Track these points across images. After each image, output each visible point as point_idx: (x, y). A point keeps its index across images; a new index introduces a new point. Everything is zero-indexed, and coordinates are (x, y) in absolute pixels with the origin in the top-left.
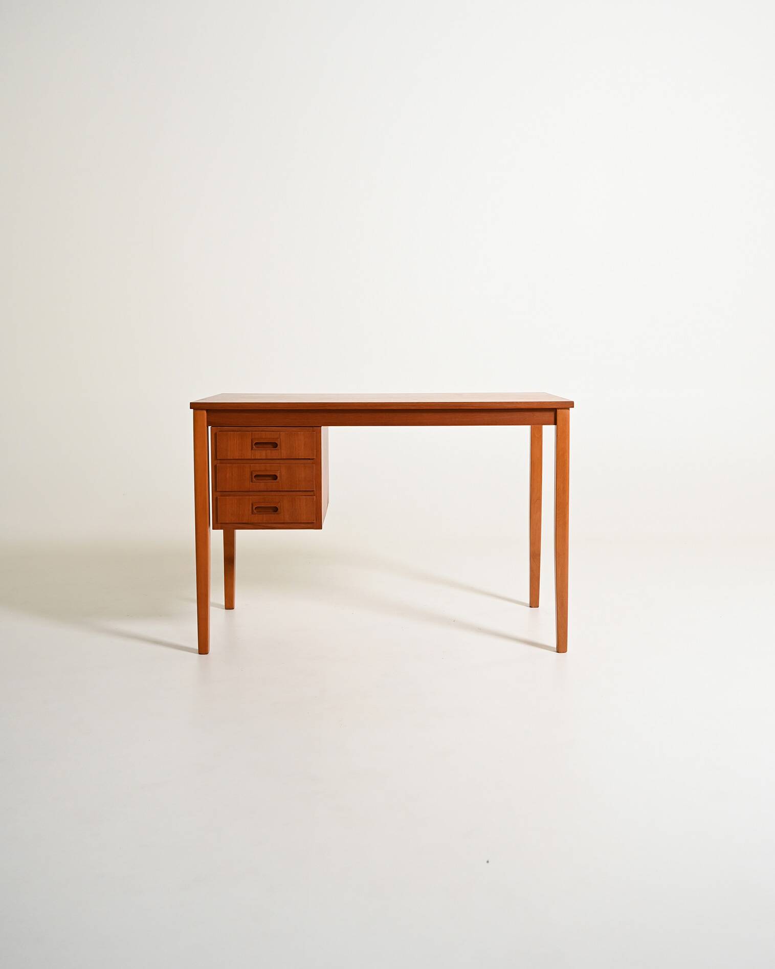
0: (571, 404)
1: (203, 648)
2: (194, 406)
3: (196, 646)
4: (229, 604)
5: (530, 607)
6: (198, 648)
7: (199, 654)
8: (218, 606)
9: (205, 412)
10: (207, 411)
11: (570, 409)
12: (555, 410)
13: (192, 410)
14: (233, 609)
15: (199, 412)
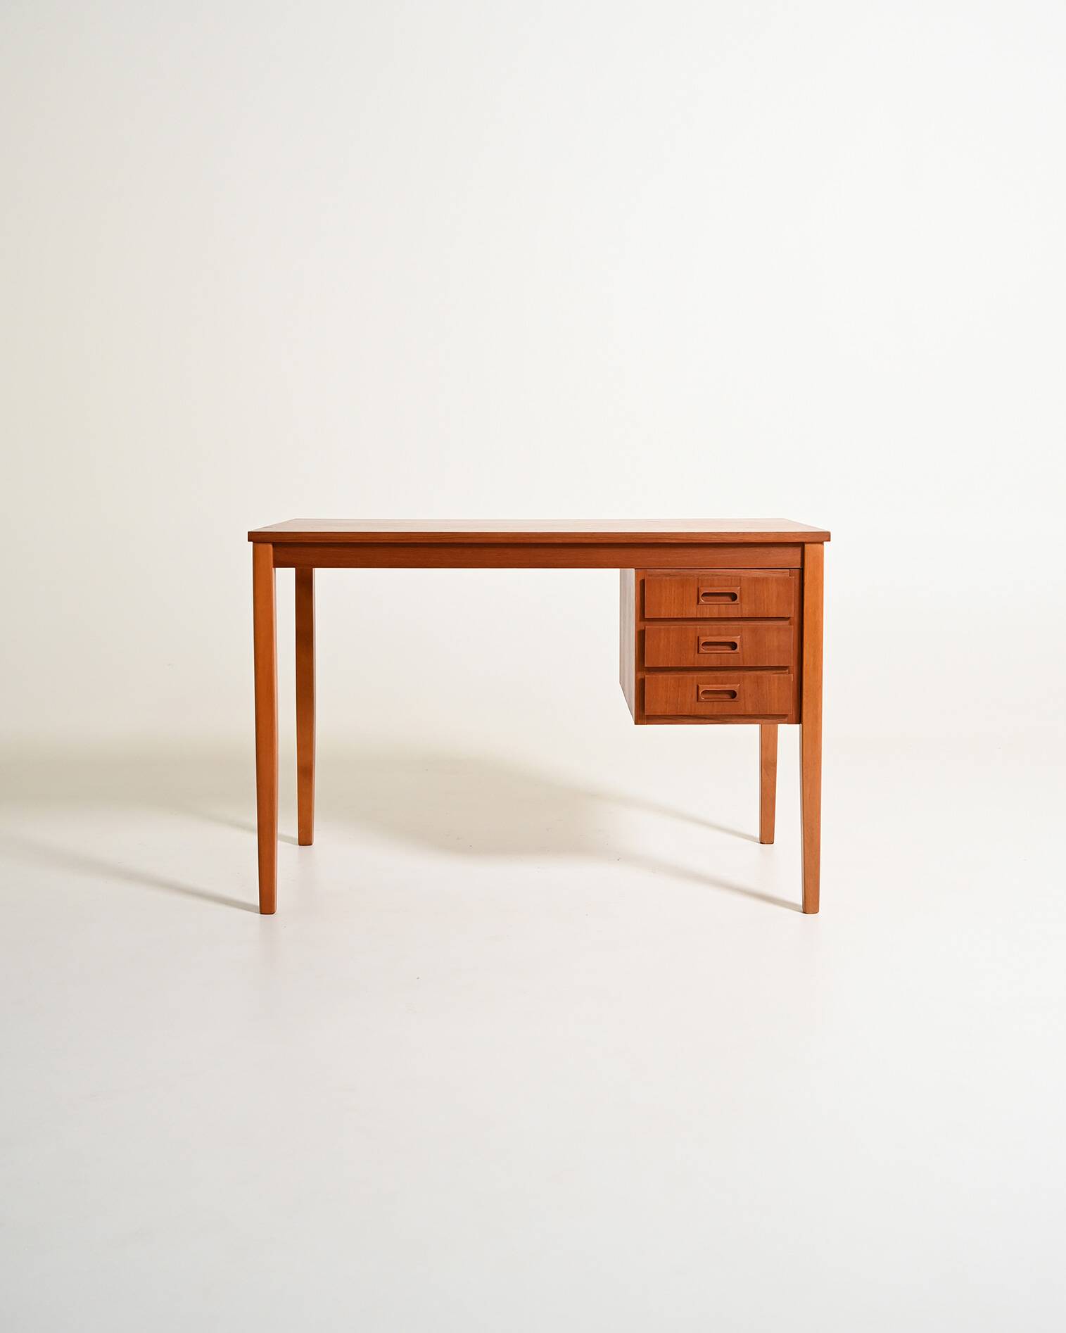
0: (826, 536)
1: (267, 905)
2: (253, 537)
3: (255, 900)
4: (305, 839)
5: (761, 843)
6: (259, 905)
7: (261, 914)
8: (288, 839)
9: (271, 546)
10: (274, 545)
11: (825, 543)
12: (801, 545)
13: (252, 543)
14: (311, 845)
15: (261, 546)
